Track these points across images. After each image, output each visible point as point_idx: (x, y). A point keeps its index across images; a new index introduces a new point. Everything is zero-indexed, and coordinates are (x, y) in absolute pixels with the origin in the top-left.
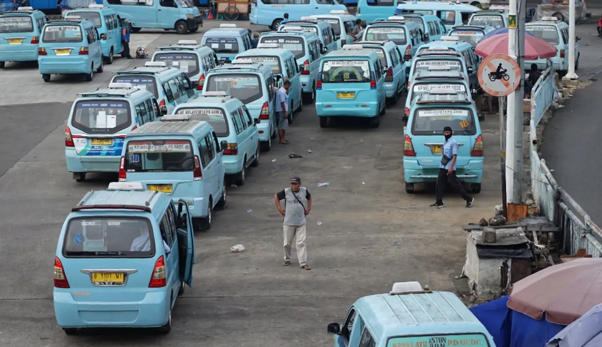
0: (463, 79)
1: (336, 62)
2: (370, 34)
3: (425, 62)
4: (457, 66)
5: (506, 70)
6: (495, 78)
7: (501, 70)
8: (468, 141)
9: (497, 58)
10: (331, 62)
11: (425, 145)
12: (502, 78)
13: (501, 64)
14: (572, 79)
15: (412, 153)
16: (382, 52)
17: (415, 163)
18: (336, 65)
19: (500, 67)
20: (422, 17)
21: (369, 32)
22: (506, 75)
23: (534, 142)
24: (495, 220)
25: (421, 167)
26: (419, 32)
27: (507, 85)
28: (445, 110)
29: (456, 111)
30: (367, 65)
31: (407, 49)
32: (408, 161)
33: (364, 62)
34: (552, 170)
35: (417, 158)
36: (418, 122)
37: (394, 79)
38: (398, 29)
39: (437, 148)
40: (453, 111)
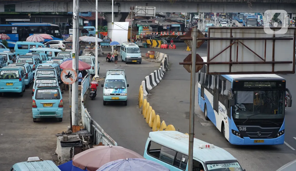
0: (55, 78)
1: (6, 71)
2: (19, 60)
3: (40, 71)
4: (53, 72)
5: (71, 74)
6: (67, 77)
7: (70, 74)
8: (57, 102)
9: (68, 70)
10: (4, 71)
11: (41, 103)
12: (70, 77)
13: (69, 72)
14: (97, 78)
15: (35, 107)
16: (24, 67)
17: (37, 111)
18: (5, 72)
19: (69, 73)
20: (39, 54)
21: (18, 59)
22: (71, 76)
23: (83, 102)
24: (68, 132)
25: (39, 112)
26: (38, 60)
27: (72, 80)
28: (48, 90)
29: (52, 90)
30: (18, 72)
31: (33, 66)
32: (34, 110)
33: (17, 71)
34: (89, 112)
35: (38, 108)
36: (38, 95)
37: (28, 78)
38: (30, 58)
39: (45, 104)
40: (51, 90)
